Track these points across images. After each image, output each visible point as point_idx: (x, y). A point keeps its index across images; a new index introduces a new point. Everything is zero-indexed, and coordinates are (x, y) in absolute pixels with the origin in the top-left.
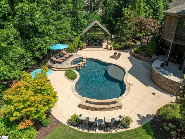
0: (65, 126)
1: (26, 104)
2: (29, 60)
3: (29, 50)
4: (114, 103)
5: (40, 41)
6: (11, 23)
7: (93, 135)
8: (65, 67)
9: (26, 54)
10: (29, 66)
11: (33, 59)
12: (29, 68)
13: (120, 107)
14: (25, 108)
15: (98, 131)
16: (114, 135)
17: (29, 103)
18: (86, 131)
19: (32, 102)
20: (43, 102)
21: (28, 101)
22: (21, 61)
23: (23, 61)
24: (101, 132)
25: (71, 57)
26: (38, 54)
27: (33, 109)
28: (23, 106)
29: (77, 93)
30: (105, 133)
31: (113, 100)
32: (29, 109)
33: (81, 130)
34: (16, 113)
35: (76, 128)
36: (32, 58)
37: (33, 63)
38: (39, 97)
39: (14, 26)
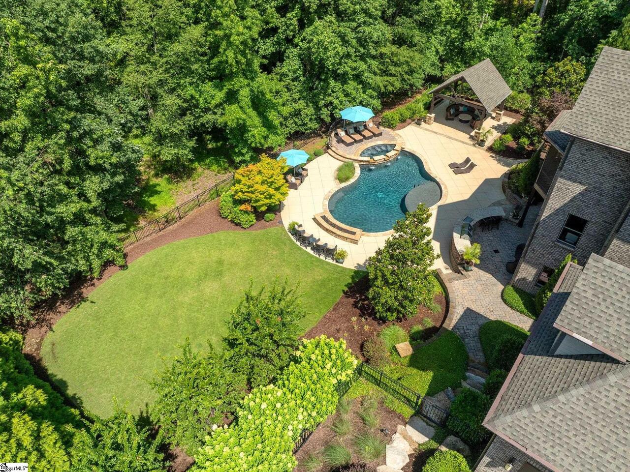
0: (284, 230)
1: (251, 189)
2: (307, 120)
3: (313, 102)
4: (351, 234)
5: (337, 89)
6: (296, 51)
7: (300, 249)
8: (347, 156)
9: (305, 109)
10: (306, 130)
11: (316, 119)
12: (304, 133)
13: (355, 242)
14: (248, 192)
15: (309, 250)
16: (321, 261)
17: (252, 189)
18: (298, 243)
19: (255, 190)
20: (265, 194)
21: (252, 187)
22: (294, 118)
23: (297, 120)
24: (312, 252)
25: (377, 138)
26: (325, 113)
27: (253, 196)
28: (247, 190)
29: (327, 202)
30: (314, 254)
31: (353, 229)
32: (250, 195)
33: (295, 241)
34: (240, 194)
35: (292, 237)
36: (313, 117)
37: (314, 125)
38: (264, 188)
39: (300, 55)
